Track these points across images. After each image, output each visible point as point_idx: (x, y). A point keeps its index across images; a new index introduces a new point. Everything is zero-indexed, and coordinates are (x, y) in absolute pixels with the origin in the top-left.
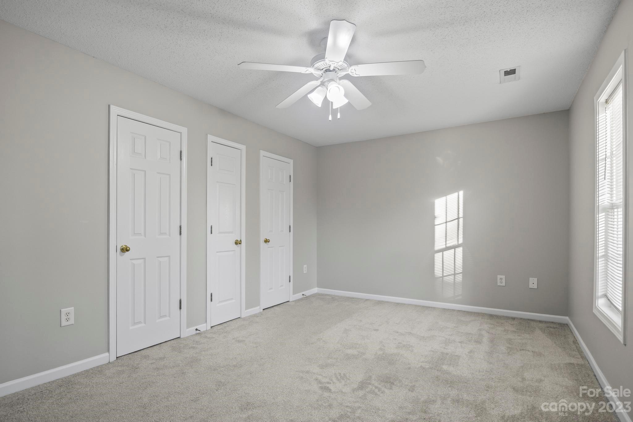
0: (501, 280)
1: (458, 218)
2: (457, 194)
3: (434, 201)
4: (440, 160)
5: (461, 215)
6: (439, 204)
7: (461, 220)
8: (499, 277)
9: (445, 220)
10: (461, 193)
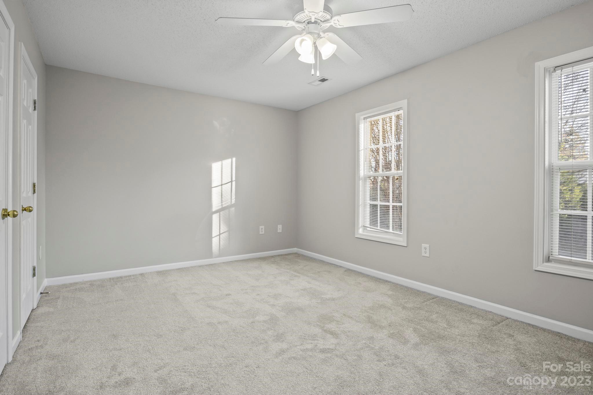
0: (262, 230)
1: (232, 182)
2: (231, 160)
3: (211, 165)
4: (216, 124)
5: (234, 179)
6: (216, 167)
7: (234, 183)
8: (261, 227)
9: (221, 183)
10: (234, 159)
